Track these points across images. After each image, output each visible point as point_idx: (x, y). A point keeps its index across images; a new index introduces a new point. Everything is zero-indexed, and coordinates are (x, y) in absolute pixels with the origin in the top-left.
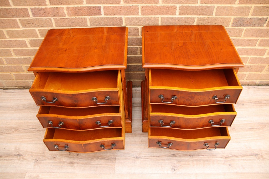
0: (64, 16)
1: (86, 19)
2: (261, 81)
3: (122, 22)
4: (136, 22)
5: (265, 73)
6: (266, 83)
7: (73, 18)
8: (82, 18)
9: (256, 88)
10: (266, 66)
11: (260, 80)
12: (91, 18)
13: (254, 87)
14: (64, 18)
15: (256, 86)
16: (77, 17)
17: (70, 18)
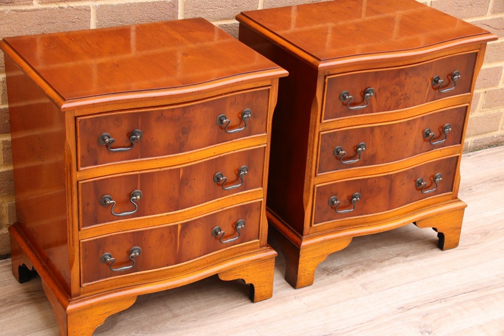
0: (29, 4)
1: (88, 9)
2: (477, 138)
3: (178, 13)
4: (209, 12)
5: (482, 114)
6: (487, 143)
7: (53, 9)
8: (77, 9)
9: (473, 156)
10: (480, 93)
11: (474, 135)
12: (101, 6)
13: (468, 156)
14: (25, 11)
15: (471, 154)
16: (65, 5)
17: (45, 9)
